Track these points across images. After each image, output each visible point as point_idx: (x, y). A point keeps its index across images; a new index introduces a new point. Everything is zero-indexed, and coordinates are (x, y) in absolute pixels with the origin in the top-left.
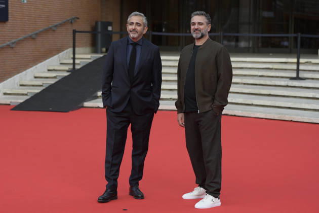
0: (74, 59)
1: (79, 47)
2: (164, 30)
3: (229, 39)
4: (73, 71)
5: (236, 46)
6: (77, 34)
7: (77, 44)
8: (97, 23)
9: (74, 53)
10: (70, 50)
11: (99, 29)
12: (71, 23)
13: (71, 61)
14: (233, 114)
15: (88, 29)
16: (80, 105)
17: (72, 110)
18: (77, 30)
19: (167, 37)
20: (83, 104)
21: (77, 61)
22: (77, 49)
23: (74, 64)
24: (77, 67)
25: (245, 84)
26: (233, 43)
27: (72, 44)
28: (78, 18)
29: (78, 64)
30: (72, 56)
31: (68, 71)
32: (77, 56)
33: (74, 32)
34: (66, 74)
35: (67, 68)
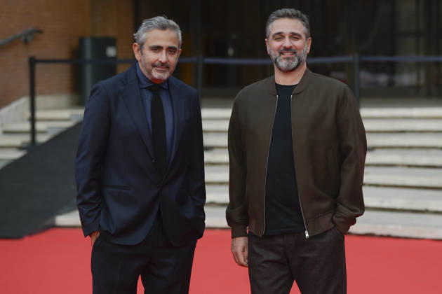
0: (33, 120)
1: (43, 94)
2: (231, 52)
3: (375, 68)
4: (32, 148)
5: (391, 84)
6: (38, 67)
7: (38, 88)
8: (81, 40)
9: (33, 109)
10: (24, 102)
11: (88, 54)
12: (26, 42)
13: (27, 126)
14: (385, 232)
15: (63, 54)
16: (48, 223)
17: (31, 234)
18: (39, 57)
19: (239, 67)
20: (54, 221)
21: (40, 126)
22: (39, 100)
23: (33, 132)
24: (41, 139)
25: (409, 166)
26: (383, 79)
27: (26, 88)
28: (40, 32)
29: (43, 132)
30: (28, 114)
31: (20, 148)
32: (39, 115)
33: (33, 62)
34: (17, 155)
35: (18, 141)
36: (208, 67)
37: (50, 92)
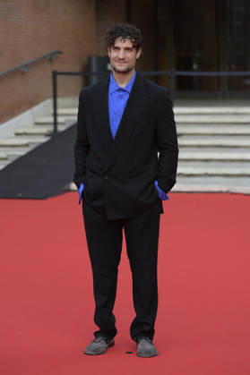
0: (55, 115)
1: (63, 96)
2: (195, 66)
4: (55, 135)
6: (60, 78)
7: (59, 93)
8: (90, 59)
9: (55, 107)
10: (50, 102)
11: (94, 68)
12: (50, 60)
13: (51, 119)
15: (76, 68)
16: (66, 188)
17: (53, 196)
18: (59, 70)
19: (201, 78)
20: (70, 187)
21: (60, 119)
22: (60, 101)
23: (55, 123)
24: (61, 128)
27: (51, 92)
28: (60, 53)
29: (62, 124)
30: (52, 111)
31: (46, 135)
32: (60, 111)
33: (55, 74)
34: (44, 140)
35: (45, 130)
36: (179, 78)
37: (67, 95)
